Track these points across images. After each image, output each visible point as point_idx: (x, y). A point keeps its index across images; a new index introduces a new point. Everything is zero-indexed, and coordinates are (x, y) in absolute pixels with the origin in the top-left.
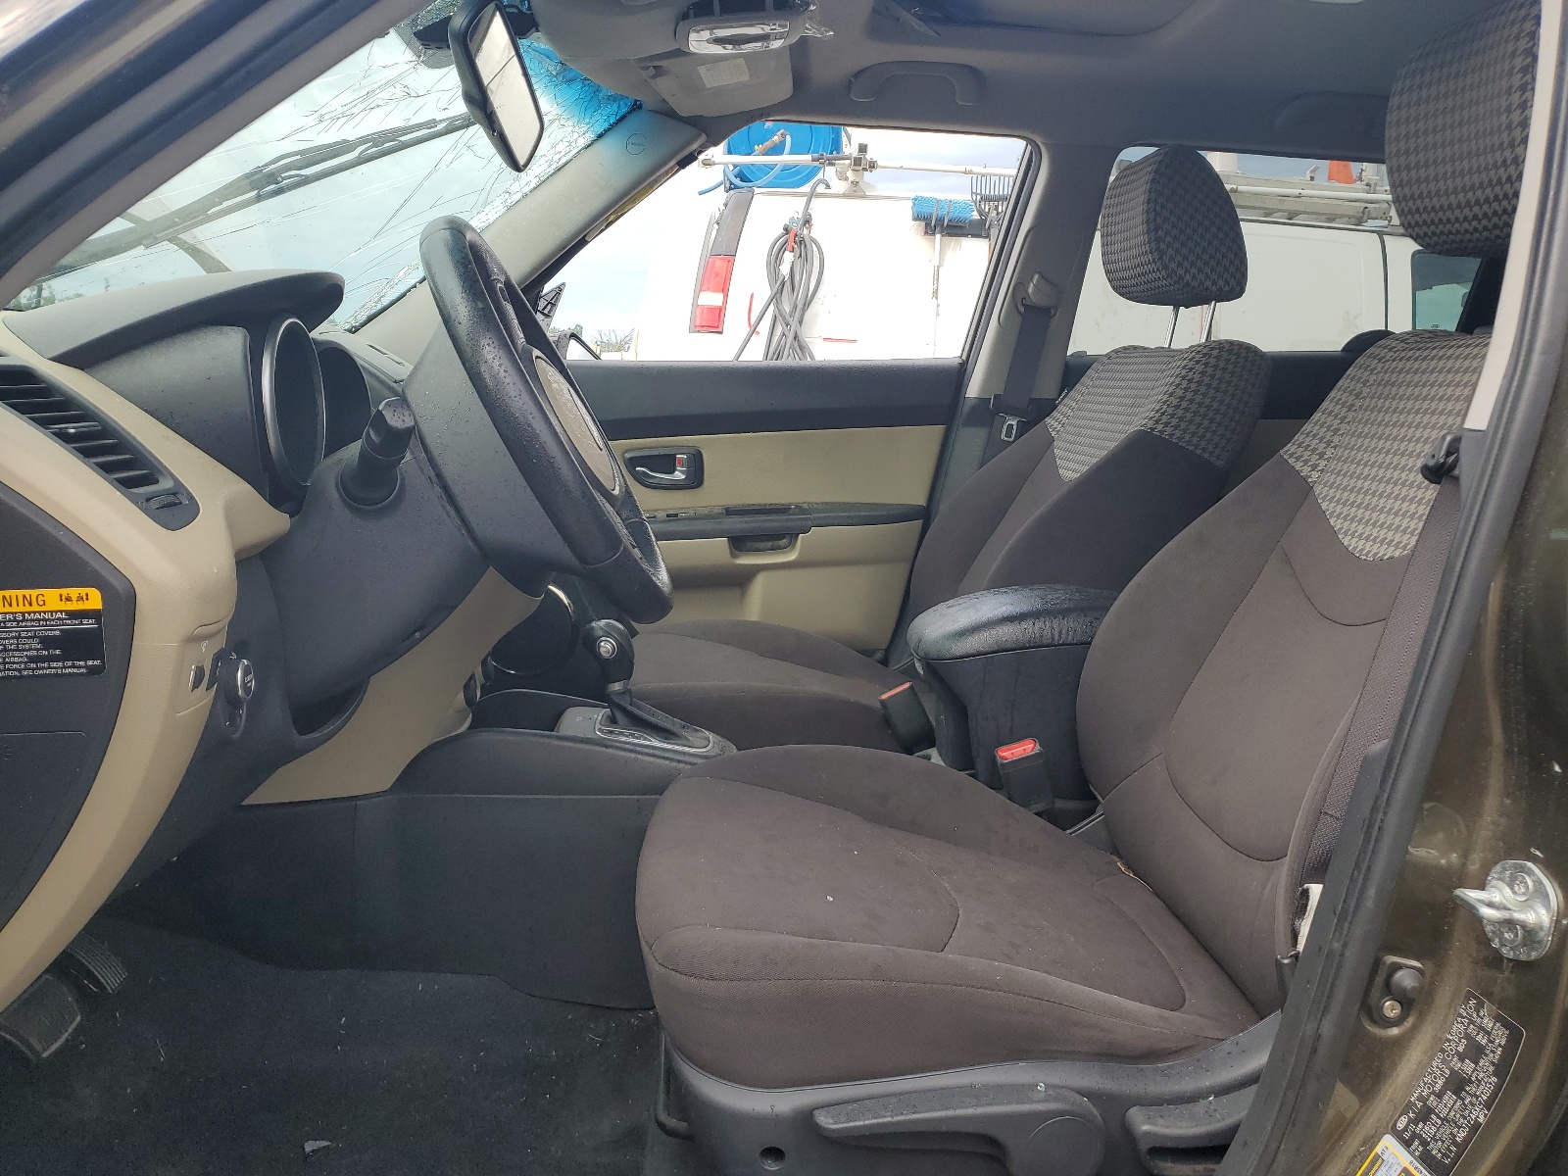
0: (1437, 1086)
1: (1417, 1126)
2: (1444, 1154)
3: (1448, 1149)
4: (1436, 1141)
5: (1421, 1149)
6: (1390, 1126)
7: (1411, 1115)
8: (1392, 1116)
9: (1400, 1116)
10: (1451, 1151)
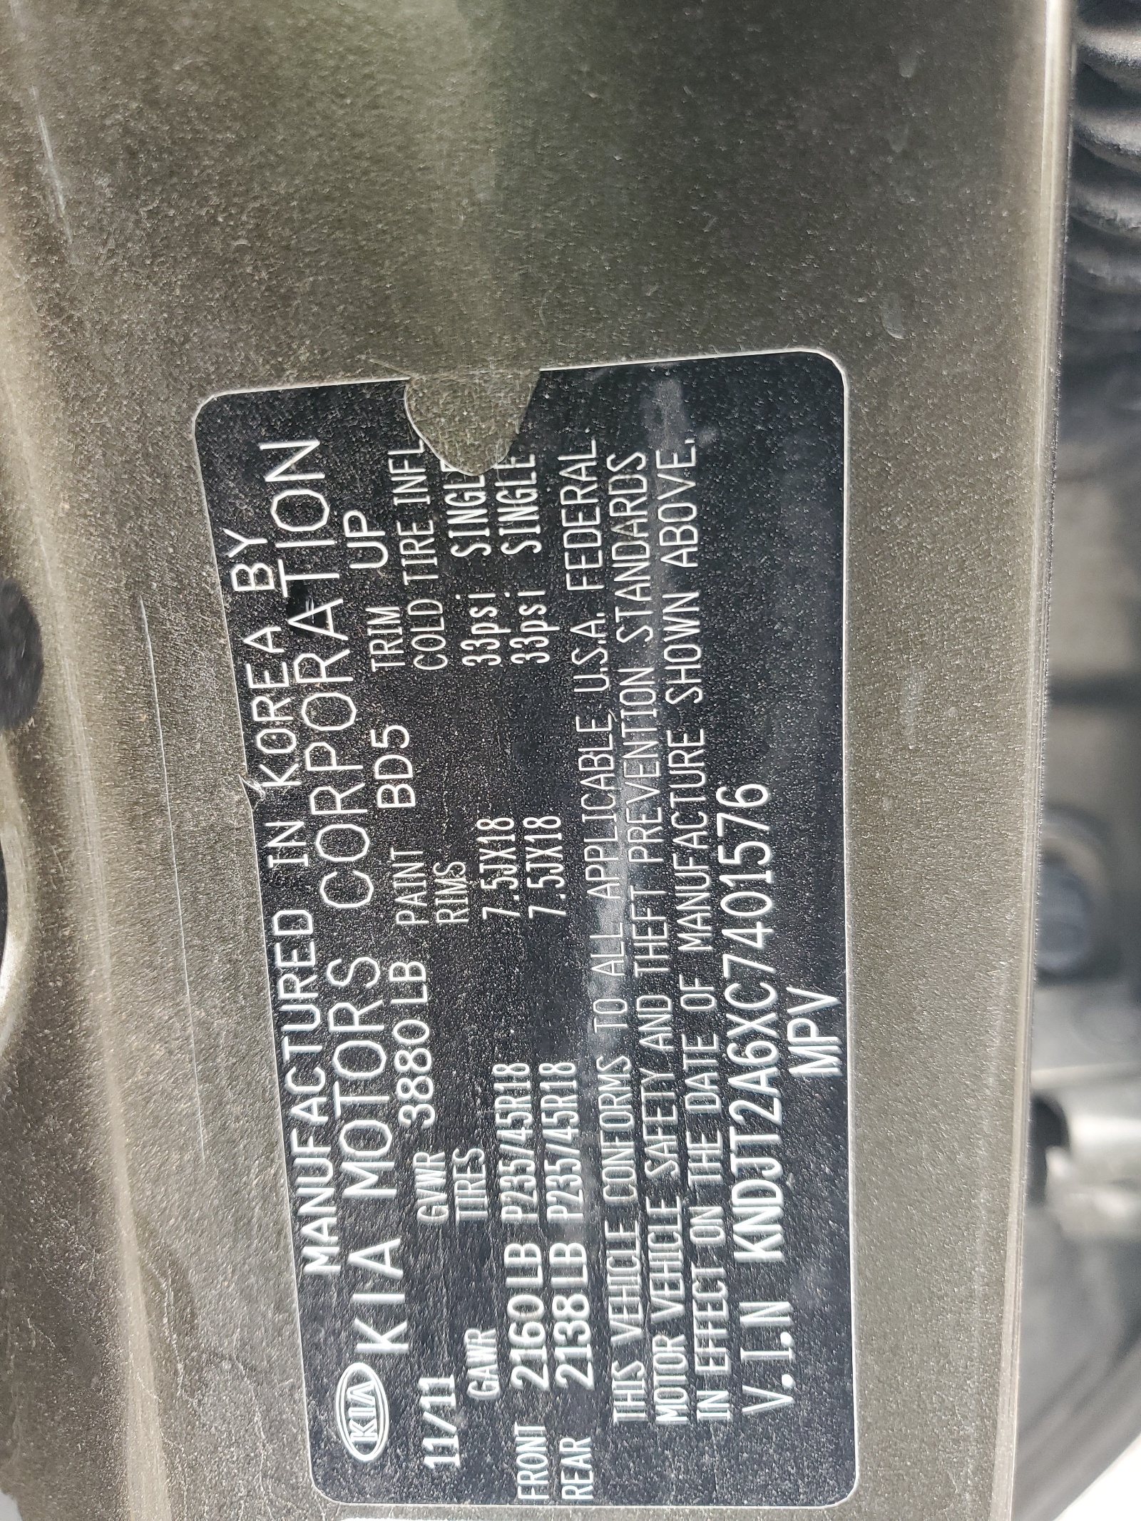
0: (406, 1089)
1: (459, 1364)
2: (733, 1382)
3: (738, 1337)
4: (638, 1350)
5: (578, 1451)
6: (307, 1475)
7: (384, 1343)
8: (275, 1427)
9: (321, 1393)
10: (763, 1337)
